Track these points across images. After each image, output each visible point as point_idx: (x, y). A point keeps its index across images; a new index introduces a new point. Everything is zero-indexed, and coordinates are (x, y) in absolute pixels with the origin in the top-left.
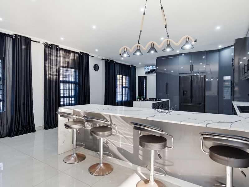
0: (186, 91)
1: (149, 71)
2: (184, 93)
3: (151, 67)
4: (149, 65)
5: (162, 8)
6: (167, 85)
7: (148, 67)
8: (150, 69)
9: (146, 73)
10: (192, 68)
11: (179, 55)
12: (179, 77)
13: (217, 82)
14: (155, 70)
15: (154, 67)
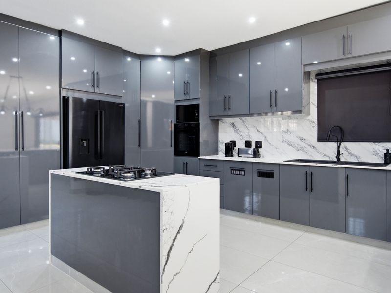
0: (87, 141)
6: (19, 118)
10: (95, 81)
11: (60, 33)
12: (64, 97)
13: (138, 122)
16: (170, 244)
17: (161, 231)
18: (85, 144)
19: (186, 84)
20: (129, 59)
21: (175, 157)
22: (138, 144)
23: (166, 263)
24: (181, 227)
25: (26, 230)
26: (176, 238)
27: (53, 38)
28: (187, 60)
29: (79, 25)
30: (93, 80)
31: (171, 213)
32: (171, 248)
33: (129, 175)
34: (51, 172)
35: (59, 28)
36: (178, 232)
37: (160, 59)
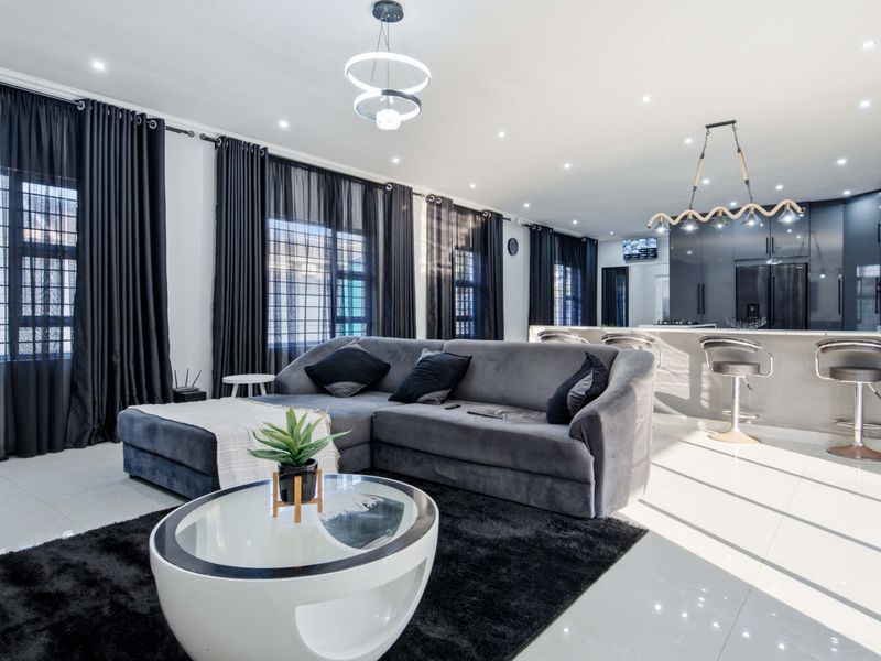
0: (757, 306)
1: (637, 252)
2: (748, 308)
3: (641, 241)
4: (637, 237)
5: (739, 150)
6: (702, 290)
7: (634, 243)
8: (639, 247)
9: (629, 258)
10: (771, 246)
12: (736, 268)
13: (838, 282)
14: (655, 250)
15: (653, 240)
18: (753, 310)
22: (838, 310)
30: (768, 245)
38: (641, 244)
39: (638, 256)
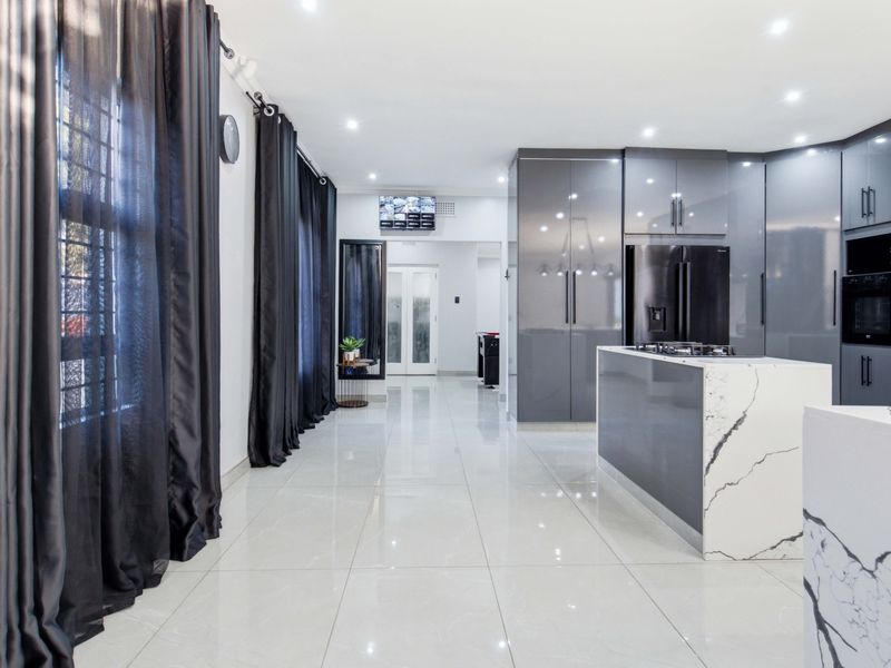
0: (663, 312)
1: (401, 217)
2: (651, 316)
3: (411, 199)
6: (571, 280)
7: (398, 201)
8: (406, 210)
9: (388, 225)
10: (677, 214)
11: (622, 153)
12: (627, 247)
13: (759, 279)
14: (431, 218)
15: (429, 200)
16: (720, 439)
17: (704, 418)
18: (658, 317)
19: (867, 194)
20: (747, 164)
21: (844, 346)
22: (759, 320)
23: (712, 461)
24: (740, 421)
25: (577, 430)
26: (730, 433)
27: (615, 161)
28: (880, 140)
29: (648, 136)
30: (674, 213)
31: (721, 397)
32: (720, 445)
33: (683, 351)
34: (598, 347)
35: (621, 147)
36: (735, 427)
37: (812, 152)
38: (410, 205)
39: (403, 226)
